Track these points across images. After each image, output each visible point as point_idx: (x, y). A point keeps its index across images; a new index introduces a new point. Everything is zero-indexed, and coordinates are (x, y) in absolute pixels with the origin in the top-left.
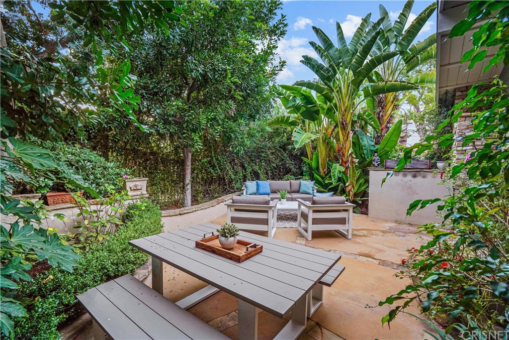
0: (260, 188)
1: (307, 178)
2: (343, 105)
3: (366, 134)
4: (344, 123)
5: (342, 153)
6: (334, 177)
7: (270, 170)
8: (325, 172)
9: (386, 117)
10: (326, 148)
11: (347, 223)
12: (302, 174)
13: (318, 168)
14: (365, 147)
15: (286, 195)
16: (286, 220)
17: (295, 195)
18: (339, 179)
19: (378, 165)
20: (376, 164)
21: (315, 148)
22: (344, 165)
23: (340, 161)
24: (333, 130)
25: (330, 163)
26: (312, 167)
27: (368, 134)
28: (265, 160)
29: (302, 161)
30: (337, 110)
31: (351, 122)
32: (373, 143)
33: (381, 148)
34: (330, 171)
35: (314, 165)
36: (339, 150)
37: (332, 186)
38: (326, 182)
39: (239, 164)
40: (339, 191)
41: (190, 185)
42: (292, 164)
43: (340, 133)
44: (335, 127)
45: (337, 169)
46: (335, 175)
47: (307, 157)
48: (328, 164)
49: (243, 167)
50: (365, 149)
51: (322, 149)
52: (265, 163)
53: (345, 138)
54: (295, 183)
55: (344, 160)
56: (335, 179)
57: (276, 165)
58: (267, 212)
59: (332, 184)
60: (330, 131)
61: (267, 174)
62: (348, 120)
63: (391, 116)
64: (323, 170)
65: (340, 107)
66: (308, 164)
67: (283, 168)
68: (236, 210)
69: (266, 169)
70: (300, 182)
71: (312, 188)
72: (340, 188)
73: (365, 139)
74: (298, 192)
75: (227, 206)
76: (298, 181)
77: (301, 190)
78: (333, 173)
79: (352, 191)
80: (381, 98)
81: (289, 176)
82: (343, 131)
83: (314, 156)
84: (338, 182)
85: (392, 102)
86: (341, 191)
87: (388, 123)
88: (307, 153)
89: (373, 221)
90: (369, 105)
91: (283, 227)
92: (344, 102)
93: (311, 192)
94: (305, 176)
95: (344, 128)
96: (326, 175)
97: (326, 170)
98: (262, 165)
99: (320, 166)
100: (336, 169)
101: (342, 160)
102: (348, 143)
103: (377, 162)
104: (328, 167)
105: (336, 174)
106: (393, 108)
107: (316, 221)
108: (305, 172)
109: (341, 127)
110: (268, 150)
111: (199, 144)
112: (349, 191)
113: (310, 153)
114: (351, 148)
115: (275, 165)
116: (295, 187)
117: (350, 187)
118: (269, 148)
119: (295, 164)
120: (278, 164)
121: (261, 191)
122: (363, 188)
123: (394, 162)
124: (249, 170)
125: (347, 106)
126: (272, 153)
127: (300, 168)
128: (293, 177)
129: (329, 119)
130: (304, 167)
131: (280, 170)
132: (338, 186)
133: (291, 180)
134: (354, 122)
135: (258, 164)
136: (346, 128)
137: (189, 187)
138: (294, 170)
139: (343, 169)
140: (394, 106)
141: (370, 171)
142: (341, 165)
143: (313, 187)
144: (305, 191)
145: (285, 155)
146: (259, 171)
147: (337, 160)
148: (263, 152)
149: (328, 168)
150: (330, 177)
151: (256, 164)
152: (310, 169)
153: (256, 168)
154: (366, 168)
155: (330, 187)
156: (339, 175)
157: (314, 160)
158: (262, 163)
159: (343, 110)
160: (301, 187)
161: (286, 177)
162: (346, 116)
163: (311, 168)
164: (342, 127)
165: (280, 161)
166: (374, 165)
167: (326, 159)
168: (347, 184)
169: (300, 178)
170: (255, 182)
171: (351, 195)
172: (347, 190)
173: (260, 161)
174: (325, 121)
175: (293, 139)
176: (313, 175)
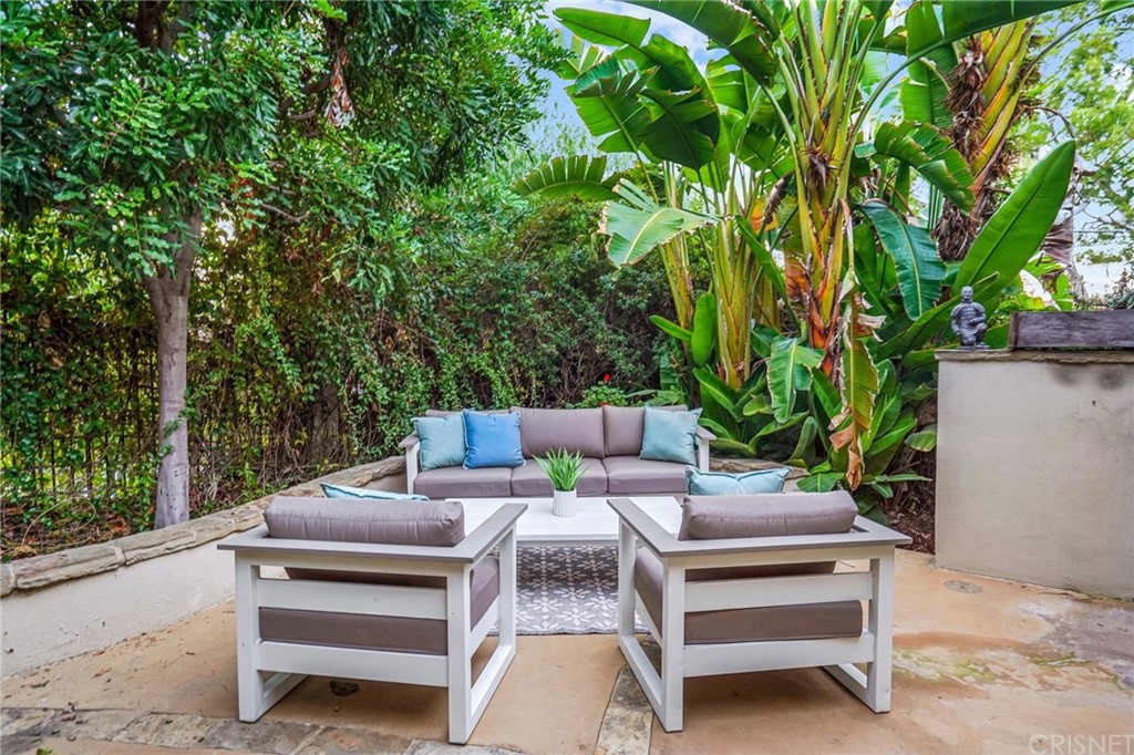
0: (476, 438)
1: (674, 394)
2: (813, 98)
3: (904, 219)
4: (822, 169)
5: (813, 293)
6: (779, 393)
7: (536, 368)
8: (740, 373)
9: (986, 151)
10: (745, 282)
11: (865, 630)
12: (654, 382)
13: (713, 357)
14: (902, 268)
15: (578, 473)
16: (578, 584)
17: (623, 469)
18: (802, 402)
19: (980, 337)
20: (969, 334)
21: (702, 283)
22: (820, 343)
23: (804, 327)
24: (775, 203)
25: (762, 338)
26: (691, 354)
27: (911, 221)
28: (514, 330)
29: (653, 330)
30: (791, 121)
31: (847, 168)
32: (935, 255)
33: (969, 274)
34: (764, 366)
35: (698, 344)
36: (796, 287)
37: (771, 429)
38: (746, 413)
39: (413, 345)
40: (801, 446)
41: (184, 432)
42: (619, 344)
43: (804, 212)
44: (782, 192)
45: (791, 359)
46: (782, 382)
47: (673, 317)
48: (755, 342)
49: (429, 355)
50: (904, 278)
51: (730, 286)
52: (516, 342)
53: (825, 233)
54: (623, 416)
55: (820, 323)
56: (783, 401)
57: (559, 347)
58: (438, 584)
59: (770, 418)
60: (760, 212)
61: (526, 382)
62: (838, 153)
63: (1006, 149)
64: (735, 363)
65: (805, 108)
66: (679, 342)
67: (584, 362)
68: (297, 574)
69: (519, 365)
70: (644, 413)
71: (689, 439)
72: (804, 435)
73: (902, 238)
74: (635, 452)
75: (232, 553)
76: (635, 411)
77: (647, 448)
78: (774, 375)
79: (856, 451)
80: (971, 70)
81: (603, 389)
82: (817, 204)
83: (700, 312)
84: (795, 411)
85: (1015, 87)
86: (808, 448)
87: (993, 174)
88: (672, 301)
89: (963, 587)
90: (914, 108)
91: (555, 627)
92: (822, 85)
93: (686, 452)
94: (667, 387)
95: (818, 192)
96: (747, 385)
97: (745, 365)
98: (503, 350)
99: (723, 350)
100: (786, 357)
101: (811, 323)
102: (836, 254)
103: (973, 325)
104: (753, 354)
105: (788, 377)
106: (1016, 112)
107: (701, 627)
108: (668, 375)
109: (806, 189)
110: (528, 291)
111: (153, 241)
112: (844, 450)
113: (686, 300)
114: (851, 272)
115: (552, 349)
116: (623, 436)
117: (846, 434)
118: (532, 285)
119: (630, 346)
120: (564, 344)
121: (482, 452)
122: (897, 433)
123: (1056, 323)
124: (451, 367)
125: (834, 98)
126: (544, 304)
127: (647, 359)
128: (618, 394)
129: (754, 170)
130: (661, 354)
131: (574, 369)
132: (796, 429)
133: (609, 408)
134: (859, 168)
135: (487, 344)
136: (828, 190)
137: (179, 441)
138: (625, 366)
139: (814, 359)
140: (1019, 103)
141: (942, 366)
142: (804, 344)
143: (694, 436)
144: (663, 452)
145: (591, 310)
146: (491, 372)
147: (789, 327)
148: (504, 298)
149: (755, 358)
150: (764, 390)
151: (479, 344)
152: (685, 363)
153: (480, 361)
154: (904, 354)
155: (762, 433)
156: (798, 382)
157: (698, 326)
158: (503, 339)
159: (816, 116)
160: (648, 434)
161: (590, 395)
162: (828, 140)
163: (687, 360)
164: (811, 185)
165: (573, 335)
166: (960, 339)
167: (747, 319)
168: (835, 422)
169: (645, 398)
170: (456, 418)
171: (851, 465)
172: (836, 447)
173: (497, 332)
174: (741, 174)
175: (603, 229)
176: (697, 382)
